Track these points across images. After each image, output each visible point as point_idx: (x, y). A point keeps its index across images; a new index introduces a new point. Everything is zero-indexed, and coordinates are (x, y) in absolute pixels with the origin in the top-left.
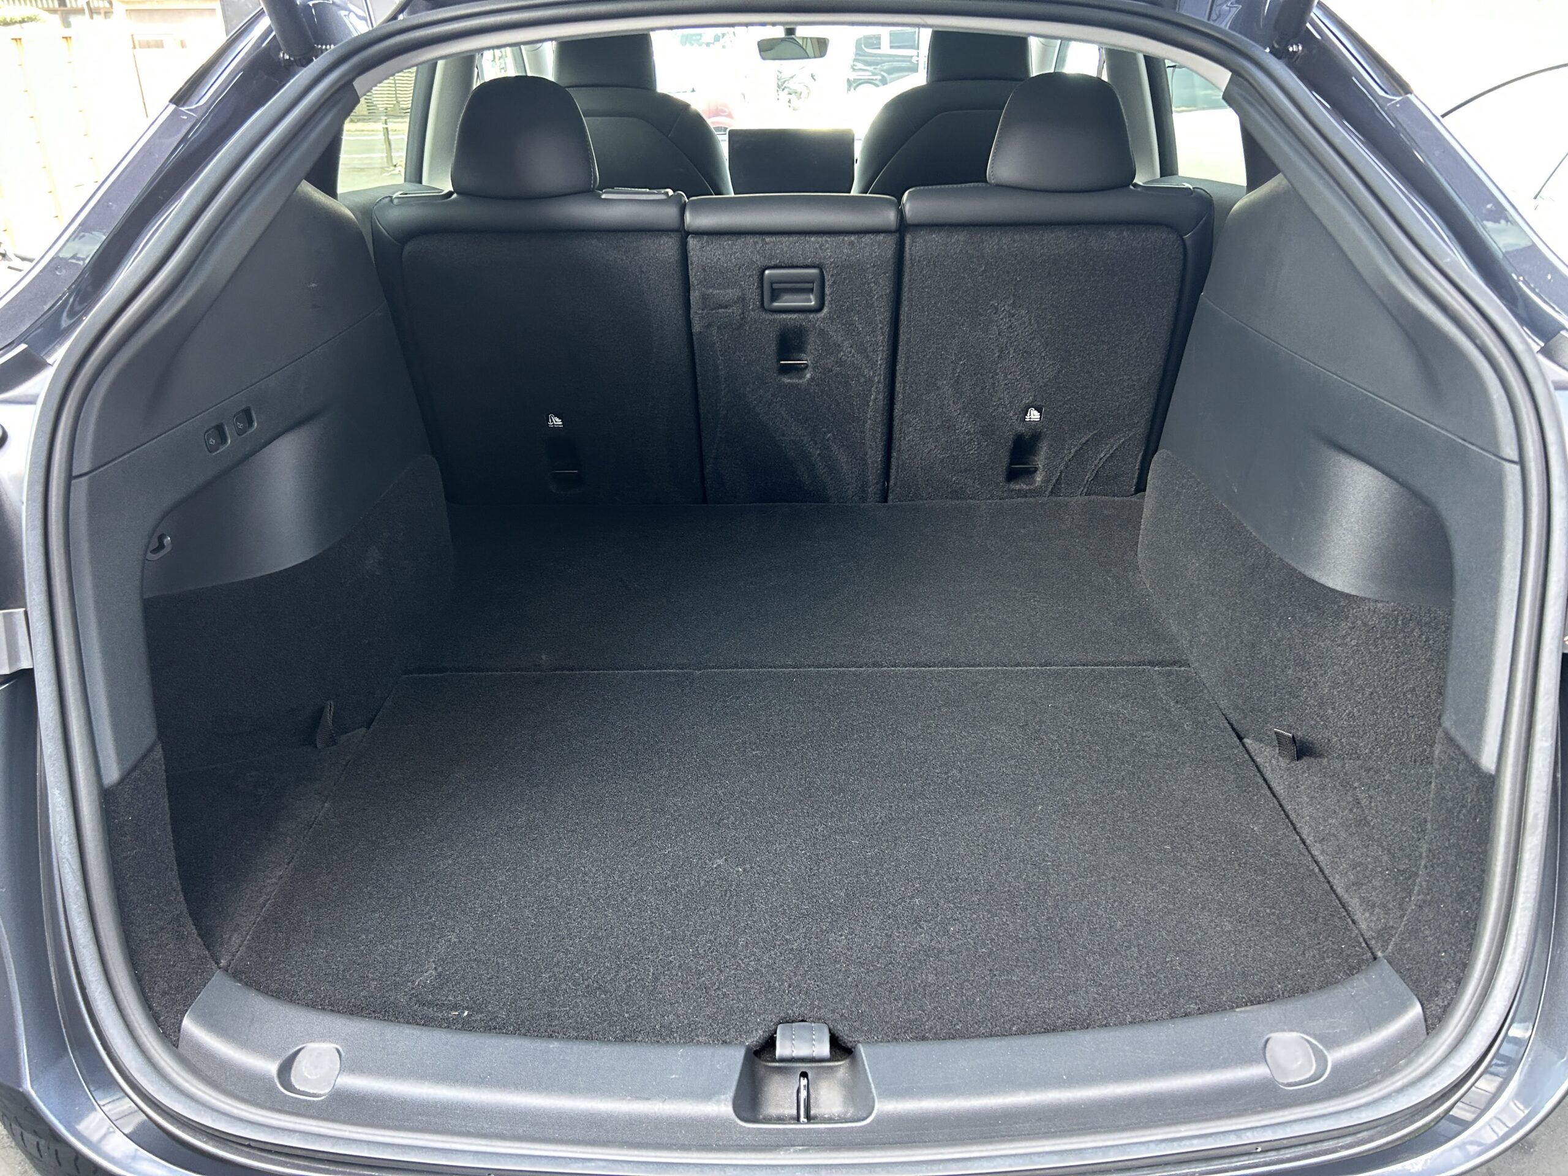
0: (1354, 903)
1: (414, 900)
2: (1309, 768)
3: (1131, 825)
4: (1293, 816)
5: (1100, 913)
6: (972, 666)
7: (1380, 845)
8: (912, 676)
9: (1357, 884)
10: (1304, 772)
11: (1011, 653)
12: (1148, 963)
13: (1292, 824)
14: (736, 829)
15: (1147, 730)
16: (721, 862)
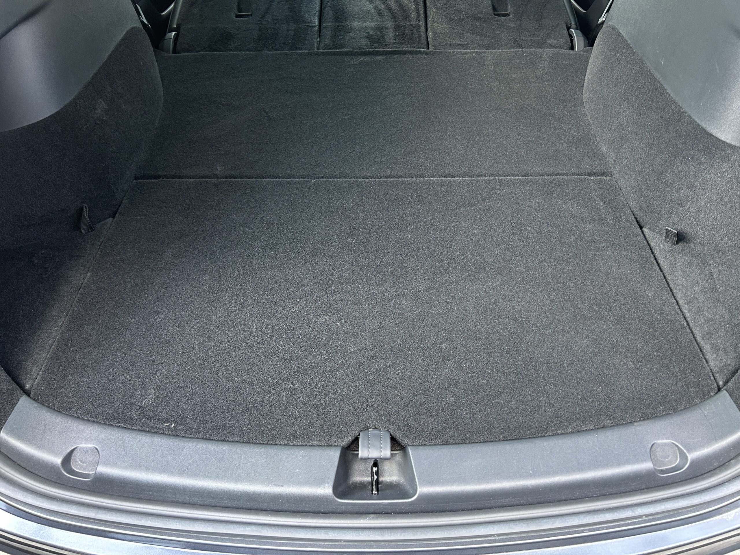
0: (707, 348)
1: (141, 344)
2: (682, 250)
3: (575, 292)
4: (672, 285)
5: (554, 355)
6: (481, 176)
7: (724, 306)
8: (443, 184)
9: (709, 333)
10: (679, 253)
11: (504, 167)
12: (582, 391)
13: (671, 290)
14: (336, 294)
15: (586, 223)
16: (326, 318)
